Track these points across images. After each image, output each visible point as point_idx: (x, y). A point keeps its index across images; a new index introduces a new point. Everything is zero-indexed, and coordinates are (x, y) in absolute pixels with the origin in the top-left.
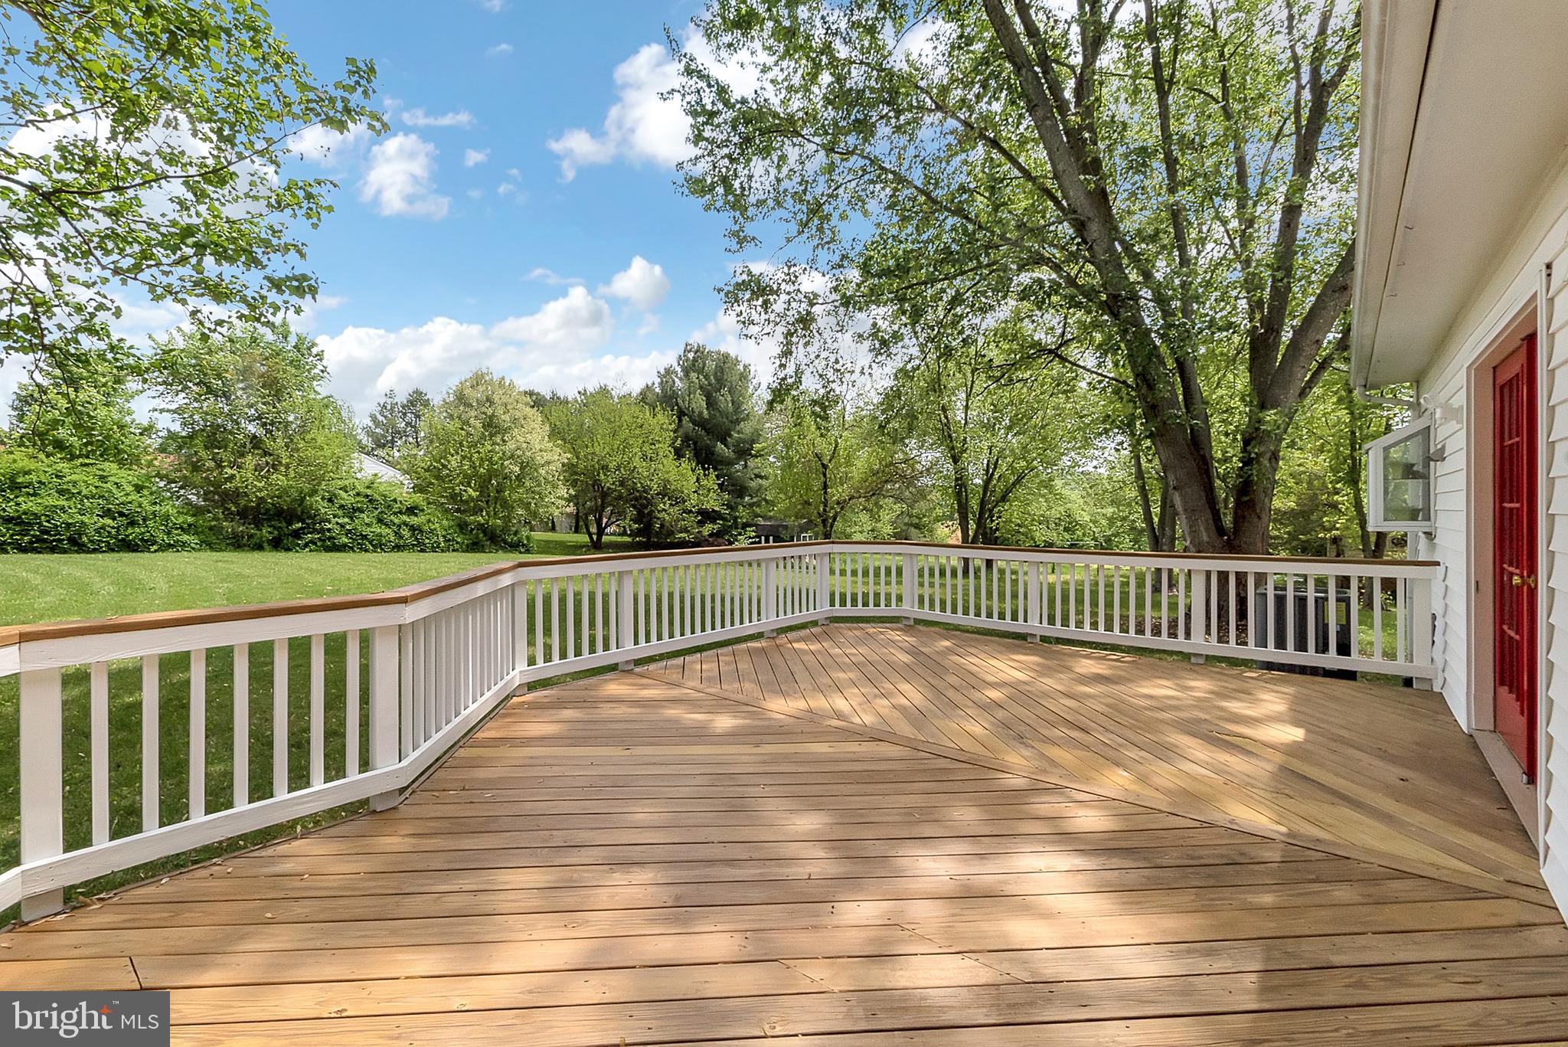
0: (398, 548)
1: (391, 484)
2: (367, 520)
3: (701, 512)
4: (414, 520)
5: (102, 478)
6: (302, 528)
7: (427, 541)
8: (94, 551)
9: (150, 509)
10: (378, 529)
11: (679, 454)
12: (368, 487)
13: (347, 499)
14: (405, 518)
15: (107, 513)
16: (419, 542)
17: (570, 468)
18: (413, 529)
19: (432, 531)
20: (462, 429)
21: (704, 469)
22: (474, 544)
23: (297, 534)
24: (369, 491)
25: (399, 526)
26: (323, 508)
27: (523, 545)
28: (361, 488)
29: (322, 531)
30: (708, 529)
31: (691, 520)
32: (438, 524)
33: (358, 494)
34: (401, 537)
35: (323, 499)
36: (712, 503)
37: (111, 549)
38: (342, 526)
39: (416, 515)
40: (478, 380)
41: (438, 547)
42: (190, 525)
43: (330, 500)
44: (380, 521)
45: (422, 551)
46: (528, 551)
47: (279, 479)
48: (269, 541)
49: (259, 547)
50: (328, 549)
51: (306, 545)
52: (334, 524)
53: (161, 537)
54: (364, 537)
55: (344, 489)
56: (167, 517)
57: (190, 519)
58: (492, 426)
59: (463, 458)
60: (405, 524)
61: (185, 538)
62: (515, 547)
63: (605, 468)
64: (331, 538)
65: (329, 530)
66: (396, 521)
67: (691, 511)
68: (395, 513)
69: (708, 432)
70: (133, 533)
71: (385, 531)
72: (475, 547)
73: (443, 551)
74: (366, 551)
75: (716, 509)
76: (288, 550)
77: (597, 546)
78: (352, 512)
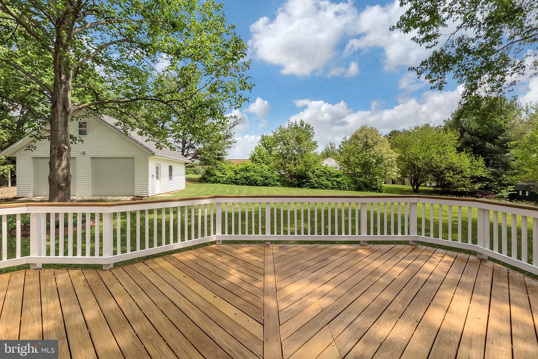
0: (332, 188)
1: (331, 168)
2: (323, 179)
3: (472, 177)
4: (338, 180)
5: (262, 168)
6: (305, 181)
7: (342, 186)
8: (259, 186)
9: (270, 175)
10: (326, 182)
11: (459, 150)
12: (325, 169)
13: (318, 172)
14: (335, 178)
15: (262, 177)
16: (339, 186)
17: (400, 159)
18: (337, 182)
19: (343, 183)
20: (355, 147)
21: (476, 157)
22: (359, 188)
23: (304, 183)
24: (324, 170)
25: (333, 181)
26: (311, 175)
27: (378, 189)
28: (322, 169)
29: (310, 182)
30: (477, 186)
31: (467, 182)
32: (346, 181)
33: (321, 171)
34: (334, 185)
35: (311, 173)
36: (480, 172)
37: (262, 186)
38: (316, 181)
39: (339, 177)
40: (363, 129)
41: (346, 189)
42: (279, 180)
43: (313, 173)
44: (328, 180)
45: (340, 190)
46: (380, 192)
47: (299, 167)
48: (297, 185)
49: (294, 186)
50: (312, 188)
51: (306, 186)
52: (314, 180)
53: (272, 183)
54: (322, 184)
55: (317, 169)
56: (274, 177)
57: (279, 178)
58: (367, 146)
59: (356, 158)
60: (335, 180)
61: (277, 183)
62: (375, 190)
63: (417, 159)
64: (313, 184)
65: (312, 182)
66: (332, 179)
67: (467, 177)
68: (332, 177)
69: (481, 138)
70: (267, 181)
71: (328, 183)
72: (359, 189)
73: (347, 190)
74: (323, 189)
75: (484, 176)
76: (302, 187)
77: (416, 191)
78: (319, 177)
